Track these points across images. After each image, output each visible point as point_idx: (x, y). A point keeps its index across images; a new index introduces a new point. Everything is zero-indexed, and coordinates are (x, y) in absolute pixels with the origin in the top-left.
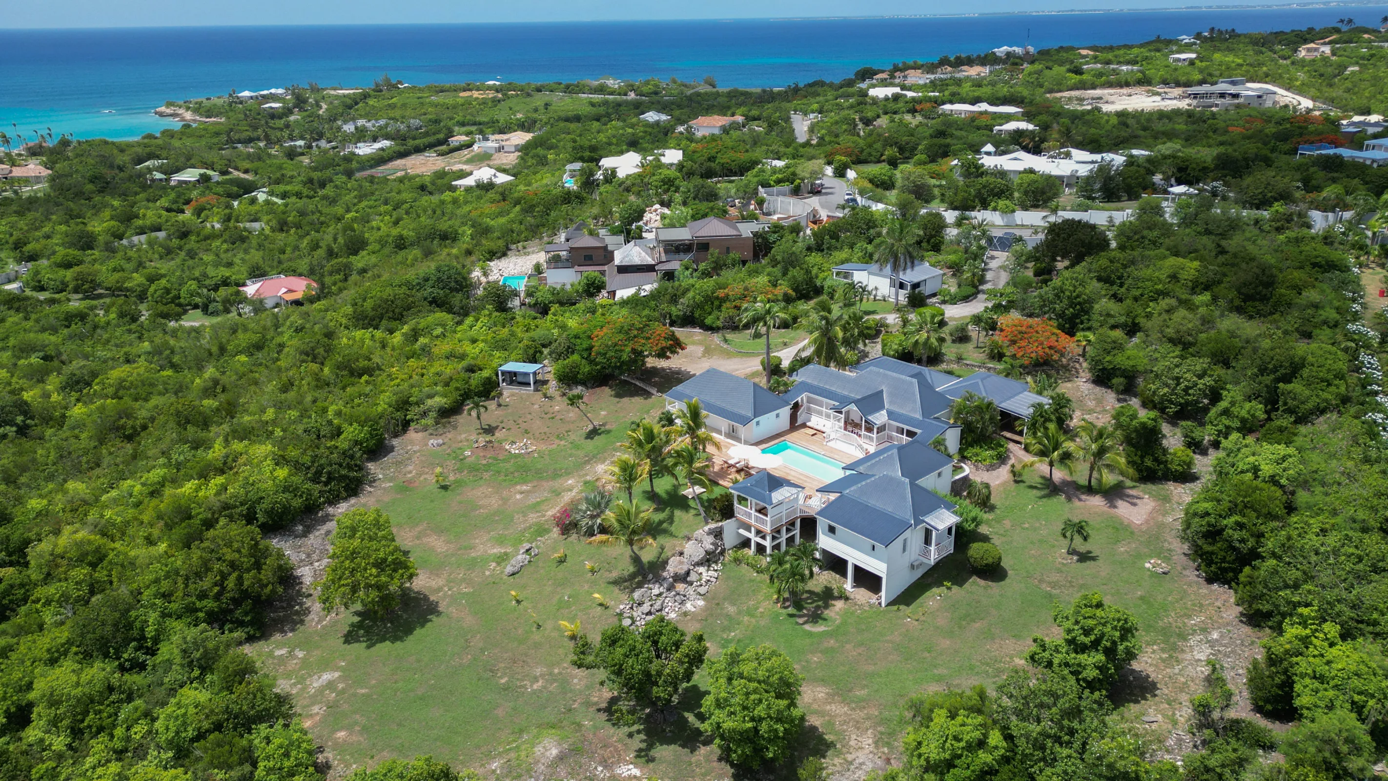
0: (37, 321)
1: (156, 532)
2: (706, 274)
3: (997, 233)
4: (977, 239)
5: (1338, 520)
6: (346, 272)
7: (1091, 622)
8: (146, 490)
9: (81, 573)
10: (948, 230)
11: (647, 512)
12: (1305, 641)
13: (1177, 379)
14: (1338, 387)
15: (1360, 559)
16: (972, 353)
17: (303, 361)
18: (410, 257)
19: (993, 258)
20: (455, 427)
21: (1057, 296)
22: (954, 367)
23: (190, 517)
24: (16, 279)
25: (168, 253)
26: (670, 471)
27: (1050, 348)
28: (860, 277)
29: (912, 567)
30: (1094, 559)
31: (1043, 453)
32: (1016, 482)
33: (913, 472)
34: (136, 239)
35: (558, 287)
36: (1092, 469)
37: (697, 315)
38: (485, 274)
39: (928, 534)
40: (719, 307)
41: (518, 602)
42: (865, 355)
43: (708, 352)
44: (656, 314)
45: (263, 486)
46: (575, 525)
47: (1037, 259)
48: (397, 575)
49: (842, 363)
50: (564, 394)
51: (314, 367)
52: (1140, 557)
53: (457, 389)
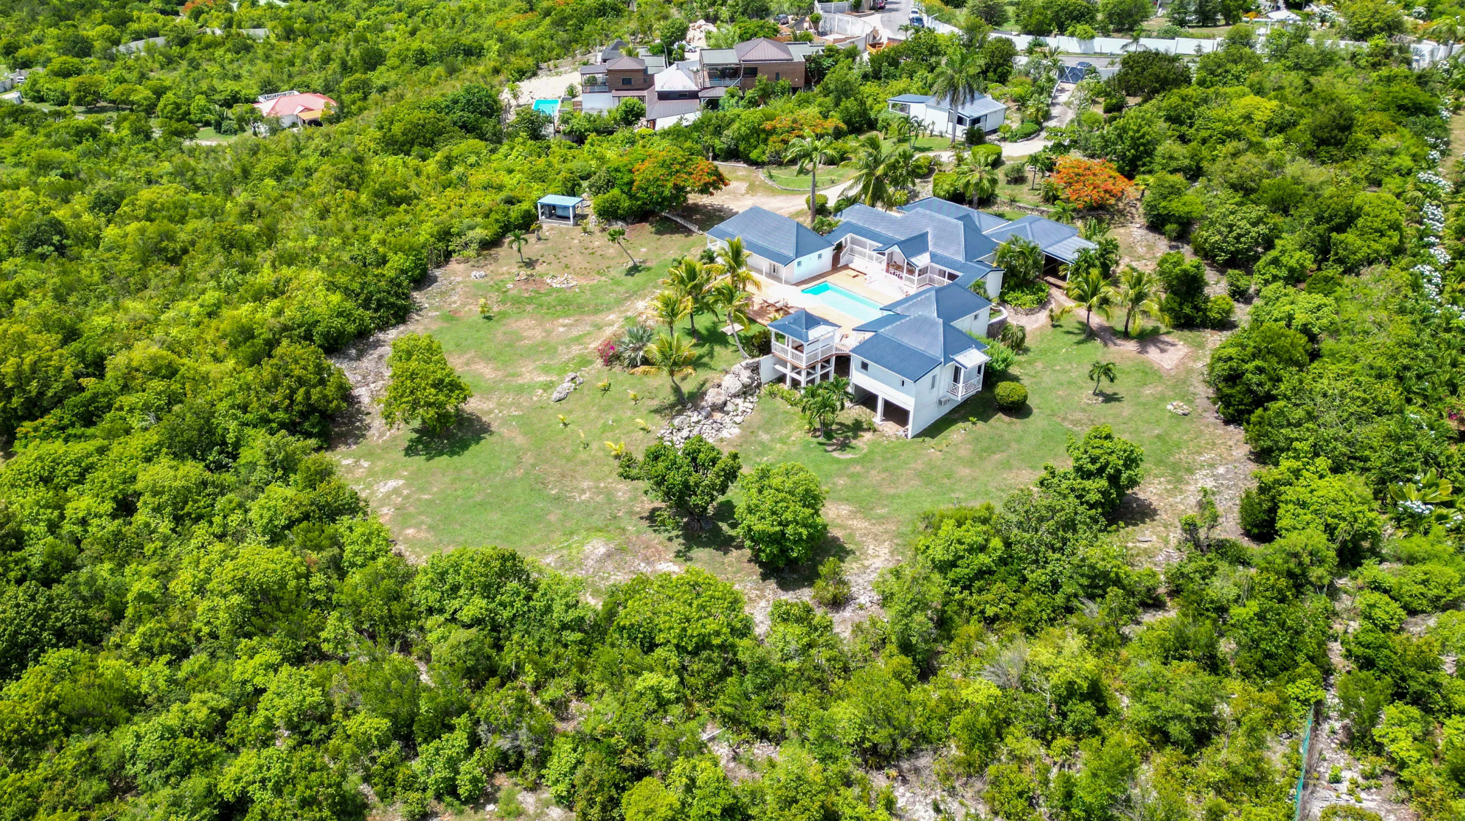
0: (48, 135)
1: (221, 350)
2: (753, 103)
3: (1070, 63)
4: (1048, 69)
5: (1357, 367)
6: (364, 89)
7: (1098, 452)
8: (203, 311)
9: (157, 384)
10: (1018, 58)
11: (688, 347)
12: (1297, 473)
13: (1231, 226)
14: (1391, 237)
15: (1365, 402)
16: (1026, 195)
17: (338, 187)
18: (434, 74)
19: (1062, 91)
20: (496, 260)
21: (1120, 136)
22: (1006, 209)
23: (253, 337)
24: (12, 88)
25: (170, 62)
26: (709, 308)
27: (1106, 191)
28: (919, 111)
29: (940, 402)
30: (1118, 400)
31: (1082, 298)
32: (1054, 326)
33: (948, 314)
34: (133, 45)
35: (595, 113)
36: (1129, 315)
37: (741, 148)
38: (516, 97)
39: (957, 371)
40: (765, 141)
41: (565, 425)
42: (914, 195)
43: (752, 188)
44: (699, 147)
45: (319, 310)
46: (618, 357)
47: (1107, 95)
48: (454, 395)
49: (890, 204)
50: (604, 230)
51: (351, 194)
52: (1163, 398)
53: (497, 221)
